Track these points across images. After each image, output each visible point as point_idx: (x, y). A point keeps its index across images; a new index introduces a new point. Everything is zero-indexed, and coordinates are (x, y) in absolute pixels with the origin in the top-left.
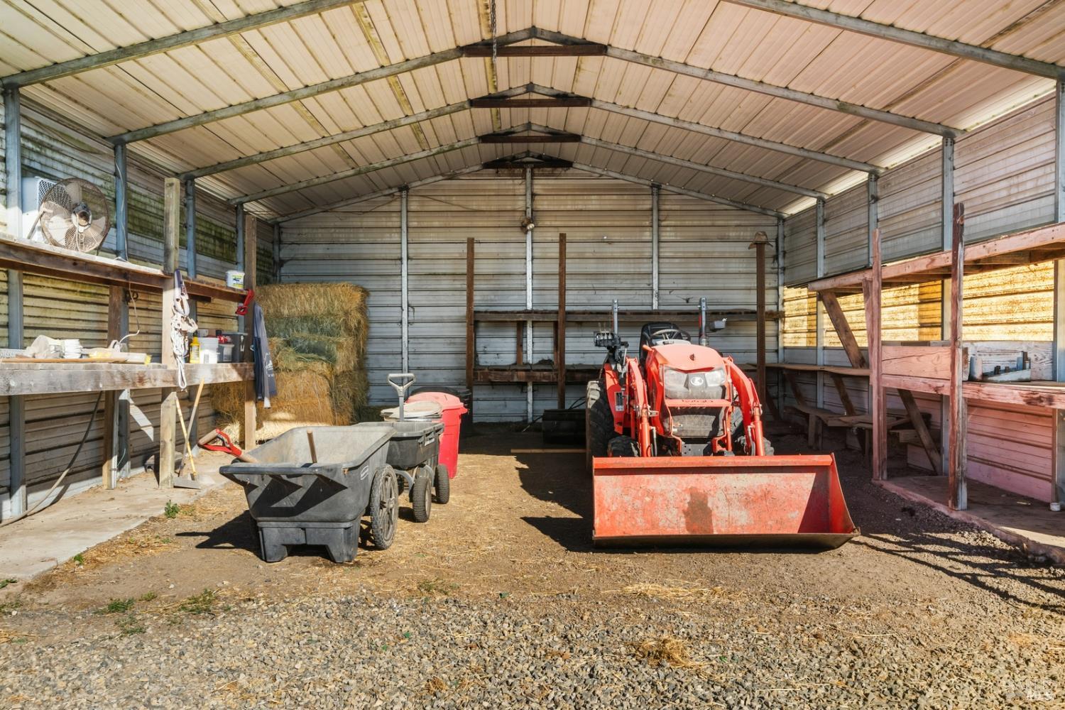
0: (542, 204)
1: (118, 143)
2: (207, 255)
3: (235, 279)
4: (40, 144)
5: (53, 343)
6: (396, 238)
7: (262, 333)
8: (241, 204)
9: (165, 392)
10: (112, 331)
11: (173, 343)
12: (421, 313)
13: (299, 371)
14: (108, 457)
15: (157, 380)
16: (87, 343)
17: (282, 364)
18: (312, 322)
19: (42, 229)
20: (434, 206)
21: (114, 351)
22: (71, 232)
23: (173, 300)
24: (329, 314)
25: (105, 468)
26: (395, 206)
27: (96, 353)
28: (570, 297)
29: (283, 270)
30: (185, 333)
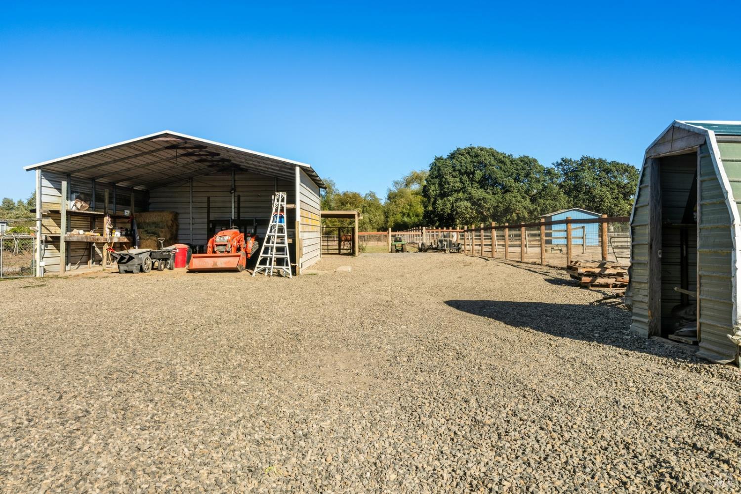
0: (238, 184)
1: (93, 179)
2: (120, 205)
3: (127, 213)
4: (75, 185)
5: (77, 231)
6: (188, 196)
7: (136, 228)
8: (133, 187)
9: (104, 243)
10: (91, 228)
11: (107, 231)
12: (197, 221)
13: (147, 240)
14: (89, 259)
15: (102, 240)
16: (85, 231)
17: (142, 237)
18: (156, 224)
19: (75, 205)
20: (200, 184)
21: (92, 233)
22: (82, 206)
23: (107, 220)
24: (162, 221)
25: (89, 262)
26: (188, 184)
27: (87, 233)
28: (241, 215)
29: (150, 207)
30: (109, 228)
